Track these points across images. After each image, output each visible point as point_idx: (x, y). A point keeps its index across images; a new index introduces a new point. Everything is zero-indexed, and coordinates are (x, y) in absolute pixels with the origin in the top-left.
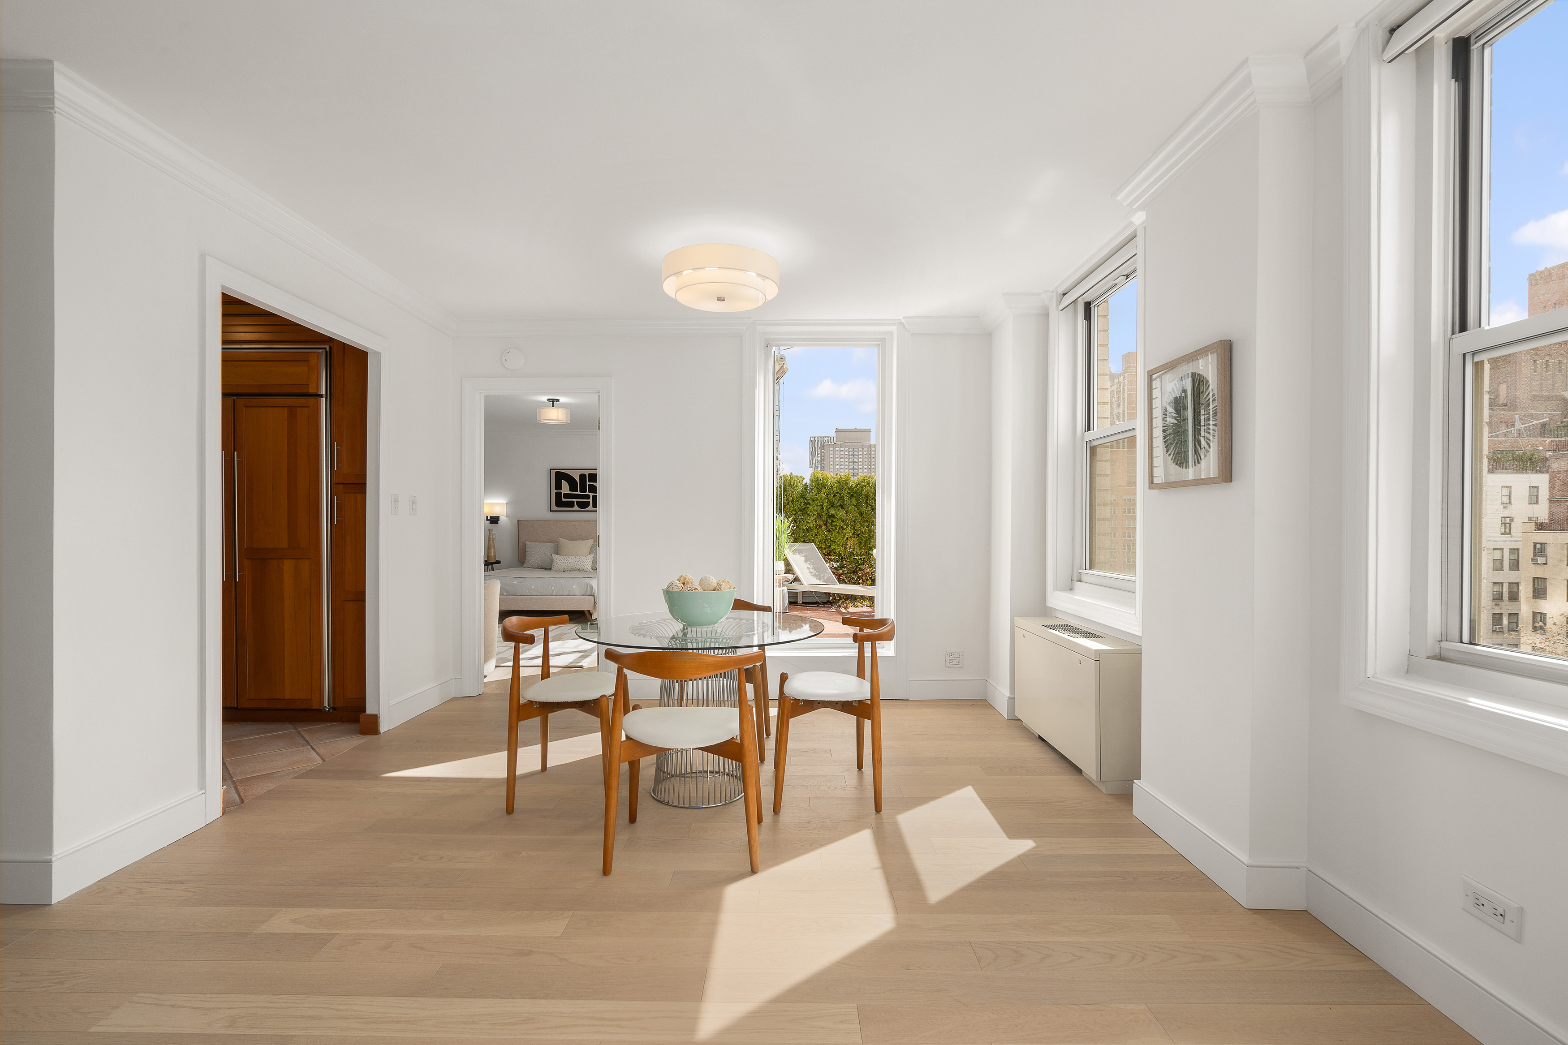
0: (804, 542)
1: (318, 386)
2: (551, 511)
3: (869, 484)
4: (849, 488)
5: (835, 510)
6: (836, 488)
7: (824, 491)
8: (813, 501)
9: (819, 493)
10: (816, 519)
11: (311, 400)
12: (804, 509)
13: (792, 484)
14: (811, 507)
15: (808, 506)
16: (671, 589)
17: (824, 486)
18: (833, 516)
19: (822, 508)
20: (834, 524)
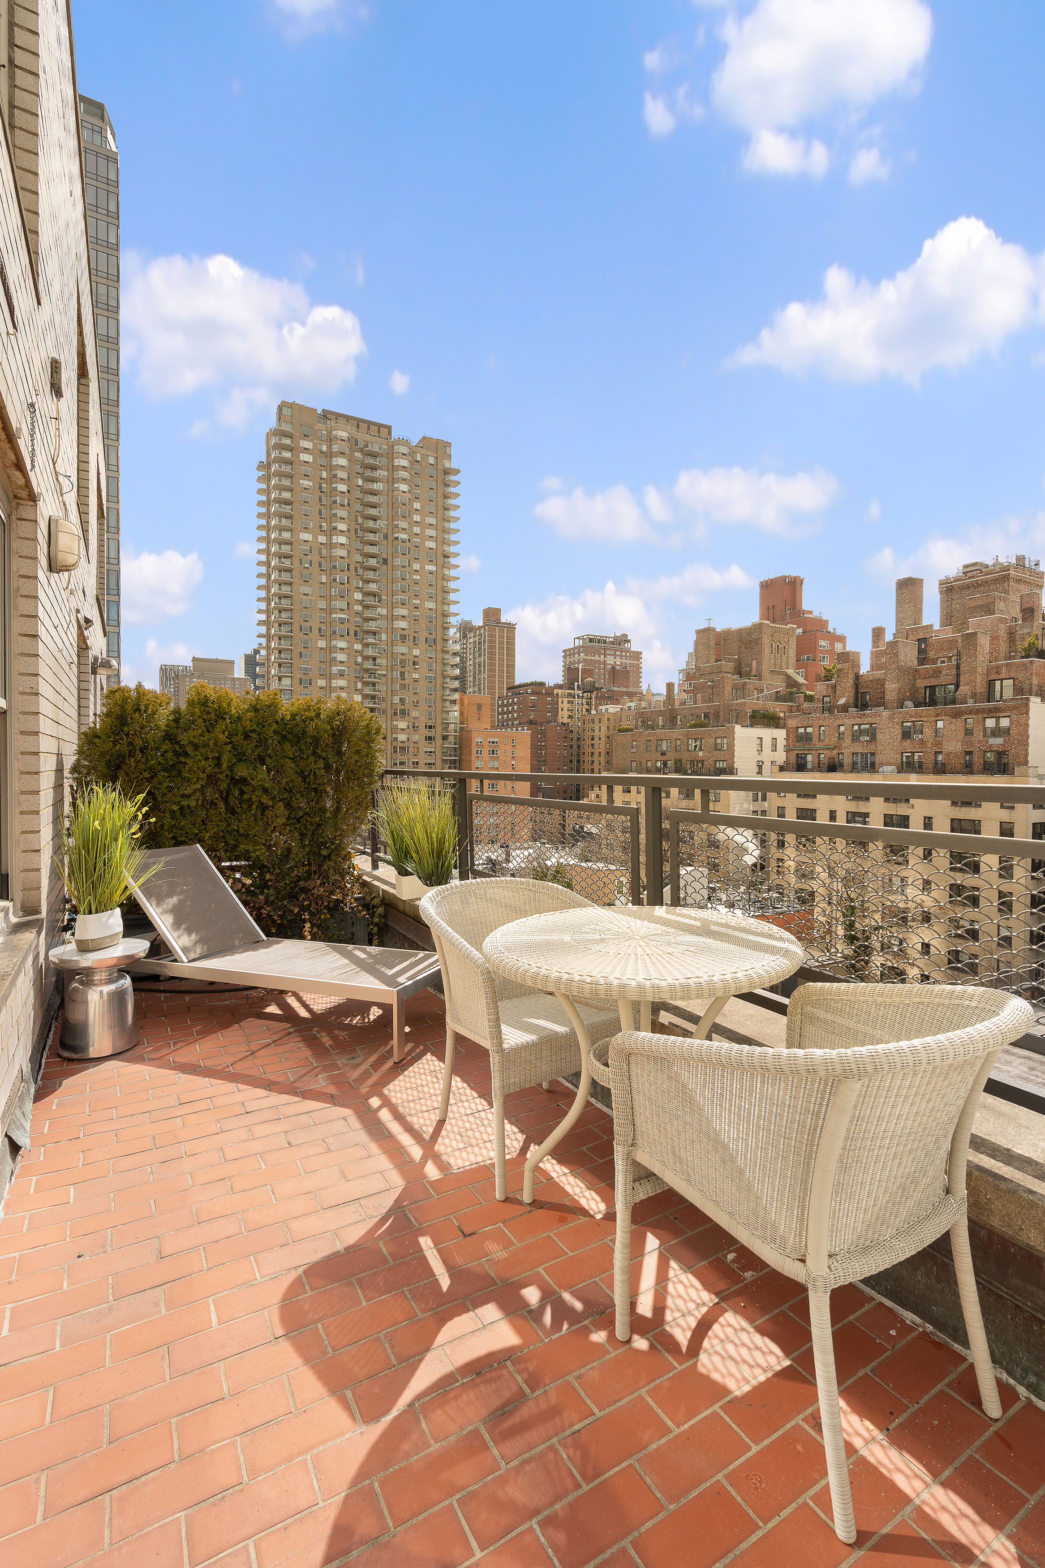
0: (178, 844)
3: (318, 715)
4: (277, 722)
5: (248, 768)
6: (251, 721)
7: (221, 725)
8: (196, 747)
9: (208, 731)
10: (202, 790)
12: (173, 766)
13: (143, 708)
14: (190, 762)
15: (182, 759)
17: (221, 715)
18: (244, 780)
19: (218, 764)
20: (246, 797)
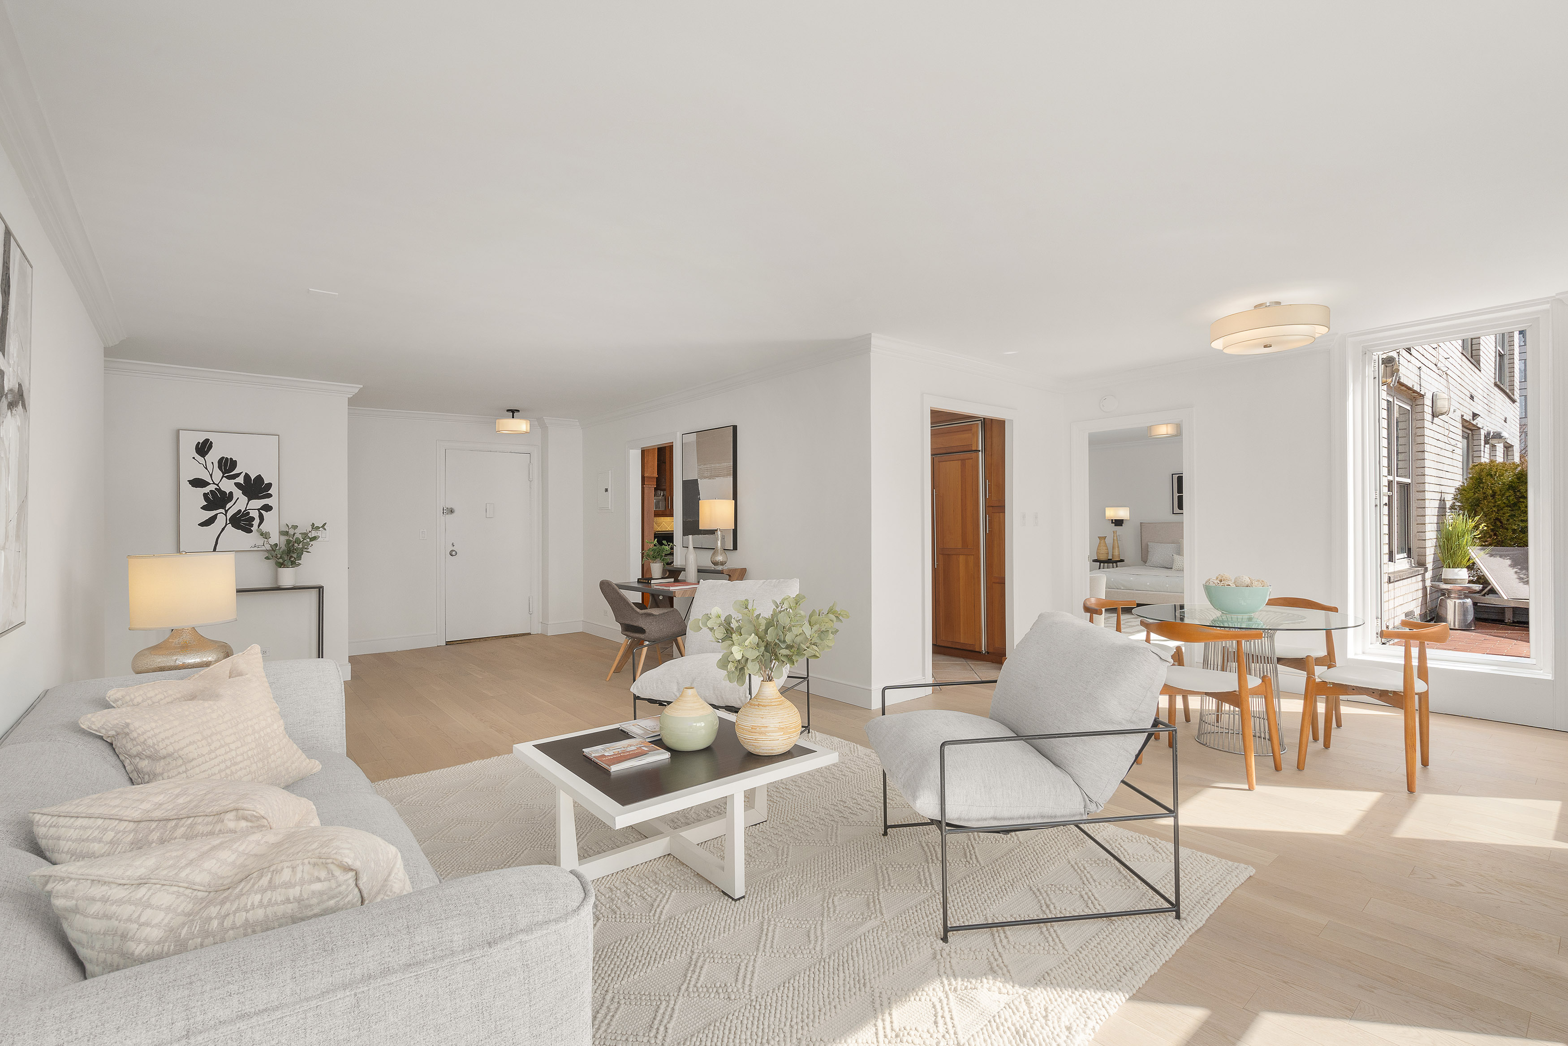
1: (977, 446)
2: (1173, 513)
11: (974, 454)
16: (1208, 584)
